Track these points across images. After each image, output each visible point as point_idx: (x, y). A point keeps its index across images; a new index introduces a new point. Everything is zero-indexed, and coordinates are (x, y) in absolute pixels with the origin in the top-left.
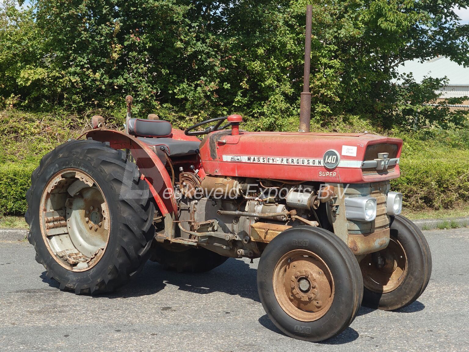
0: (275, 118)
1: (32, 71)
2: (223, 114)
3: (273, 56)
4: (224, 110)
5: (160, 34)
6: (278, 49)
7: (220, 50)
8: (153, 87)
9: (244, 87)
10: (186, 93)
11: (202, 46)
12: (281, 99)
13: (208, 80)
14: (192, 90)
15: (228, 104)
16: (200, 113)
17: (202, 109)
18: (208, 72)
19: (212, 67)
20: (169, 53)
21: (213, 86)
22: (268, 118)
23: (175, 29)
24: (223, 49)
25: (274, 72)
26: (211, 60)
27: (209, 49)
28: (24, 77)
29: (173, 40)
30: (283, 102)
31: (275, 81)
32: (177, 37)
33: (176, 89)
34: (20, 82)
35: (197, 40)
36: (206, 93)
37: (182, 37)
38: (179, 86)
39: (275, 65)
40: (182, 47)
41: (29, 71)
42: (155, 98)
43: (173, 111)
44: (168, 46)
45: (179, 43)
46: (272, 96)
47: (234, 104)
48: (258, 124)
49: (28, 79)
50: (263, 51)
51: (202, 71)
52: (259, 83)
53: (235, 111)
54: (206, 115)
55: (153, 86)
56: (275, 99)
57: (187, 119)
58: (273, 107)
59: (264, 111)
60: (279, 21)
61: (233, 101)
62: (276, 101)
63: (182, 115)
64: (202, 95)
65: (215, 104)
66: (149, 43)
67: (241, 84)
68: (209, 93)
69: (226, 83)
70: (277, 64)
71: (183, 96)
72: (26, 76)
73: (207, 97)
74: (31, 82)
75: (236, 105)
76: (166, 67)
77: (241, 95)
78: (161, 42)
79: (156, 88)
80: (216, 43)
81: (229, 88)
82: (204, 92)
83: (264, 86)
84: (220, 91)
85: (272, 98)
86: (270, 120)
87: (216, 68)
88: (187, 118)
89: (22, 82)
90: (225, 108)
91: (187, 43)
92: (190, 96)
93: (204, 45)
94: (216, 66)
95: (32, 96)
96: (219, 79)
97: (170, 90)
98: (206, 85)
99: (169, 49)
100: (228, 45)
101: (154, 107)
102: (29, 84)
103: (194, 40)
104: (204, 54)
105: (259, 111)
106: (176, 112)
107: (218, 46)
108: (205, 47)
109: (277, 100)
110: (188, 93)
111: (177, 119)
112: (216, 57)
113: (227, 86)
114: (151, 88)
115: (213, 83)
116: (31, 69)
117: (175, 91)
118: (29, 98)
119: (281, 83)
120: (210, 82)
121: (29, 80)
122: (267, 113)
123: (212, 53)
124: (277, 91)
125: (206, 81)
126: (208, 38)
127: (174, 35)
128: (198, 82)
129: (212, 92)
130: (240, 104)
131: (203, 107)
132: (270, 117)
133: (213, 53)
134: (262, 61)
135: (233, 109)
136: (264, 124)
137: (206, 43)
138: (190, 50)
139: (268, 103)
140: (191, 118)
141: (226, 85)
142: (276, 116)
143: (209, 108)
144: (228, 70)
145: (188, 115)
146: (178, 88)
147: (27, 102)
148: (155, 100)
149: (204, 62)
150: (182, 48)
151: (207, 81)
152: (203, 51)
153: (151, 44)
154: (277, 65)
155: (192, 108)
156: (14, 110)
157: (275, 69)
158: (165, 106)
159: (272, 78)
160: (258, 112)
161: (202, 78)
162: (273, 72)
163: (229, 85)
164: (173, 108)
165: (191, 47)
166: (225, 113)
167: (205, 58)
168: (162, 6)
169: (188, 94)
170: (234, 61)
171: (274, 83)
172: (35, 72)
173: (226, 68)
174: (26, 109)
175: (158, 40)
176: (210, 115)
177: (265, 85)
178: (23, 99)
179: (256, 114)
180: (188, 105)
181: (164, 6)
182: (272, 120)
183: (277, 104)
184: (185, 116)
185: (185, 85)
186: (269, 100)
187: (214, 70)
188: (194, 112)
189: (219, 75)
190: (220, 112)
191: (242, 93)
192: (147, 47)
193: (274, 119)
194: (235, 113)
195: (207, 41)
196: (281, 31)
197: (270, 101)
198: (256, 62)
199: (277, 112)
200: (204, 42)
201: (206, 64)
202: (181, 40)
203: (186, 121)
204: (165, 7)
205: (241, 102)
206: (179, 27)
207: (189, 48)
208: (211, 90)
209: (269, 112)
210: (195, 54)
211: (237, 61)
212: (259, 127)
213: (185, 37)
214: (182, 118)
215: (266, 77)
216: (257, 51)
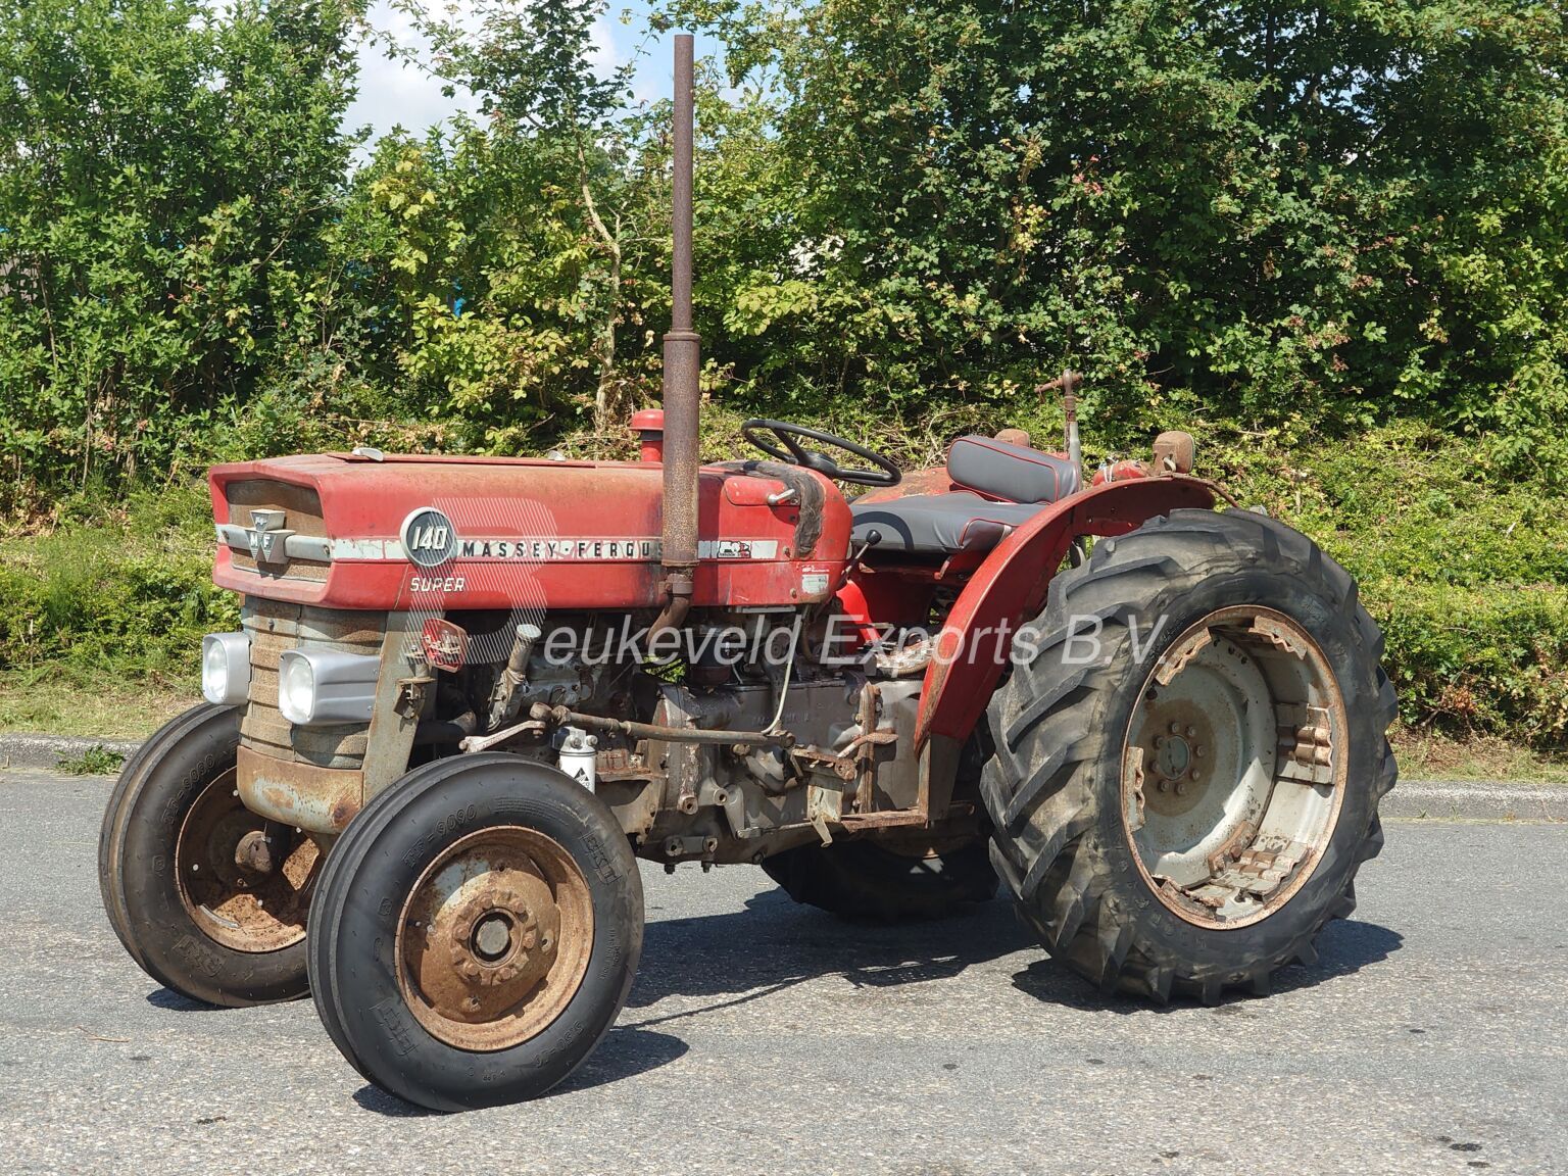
0: (1534, 438)
1: (773, 291)
2: (1360, 422)
3: (1529, 238)
4: (1364, 410)
5: (1167, 171)
6: (1548, 214)
7: (1354, 218)
8: (1139, 337)
9: (1431, 336)
10: (1242, 358)
11: (1297, 205)
12: (1555, 375)
13: (1316, 316)
14: (1261, 347)
15: (1379, 390)
16: (1289, 419)
17: (1293, 407)
18: (1318, 290)
19: (1329, 273)
20: (1192, 230)
21: (1332, 333)
22: (1511, 438)
23: (1215, 154)
24: (1367, 217)
25: (1534, 288)
26: (1328, 250)
27: (1322, 218)
28: (747, 309)
29: (1206, 189)
30: (1560, 386)
31: (1535, 319)
32: (1219, 179)
33: (1213, 343)
34: (733, 323)
35: (1283, 189)
36: (1308, 357)
37: (1237, 182)
38: (1222, 335)
39: (1538, 267)
40: (1236, 210)
41: (763, 291)
42: (1144, 372)
43: (1198, 413)
44: (1189, 210)
45: (1226, 198)
46: (1525, 368)
47: (1396, 392)
48: (1477, 457)
49: (759, 315)
50: (1497, 222)
51: (1298, 286)
52: (1483, 324)
53: (1400, 416)
54: (1308, 427)
55: (1138, 333)
56: (1535, 374)
57: (1245, 438)
58: (1526, 403)
59: (1498, 413)
60: (1553, 124)
61: (1395, 383)
62: (1536, 381)
63: (1231, 425)
64: (1295, 362)
65: (1336, 393)
66: (1130, 199)
67: (1422, 326)
68: (1316, 358)
69: (1374, 324)
70: (1544, 261)
71: (1234, 366)
72: (755, 306)
73: (1310, 369)
74: (767, 322)
75: (1405, 395)
76: (1181, 274)
77: (1422, 362)
78: (1168, 195)
79: (1147, 341)
80: (1343, 197)
81: (1384, 340)
82: (1302, 353)
83: (1497, 334)
84: (1352, 350)
85: (1524, 373)
86: (1518, 445)
87: (1343, 277)
88: (1247, 436)
89: (740, 325)
90: (1367, 404)
91: (1251, 200)
92: (1256, 367)
93: (1304, 203)
94: (1341, 268)
95: (769, 366)
96: (1350, 313)
97: (1191, 347)
98: (1308, 332)
99: (1193, 219)
100: (1383, 203)
101: (1139, 400)
102: (763, 327)
103: (1271, 189)
104: (1305, 232)
105: (1481, 414)
106: (1211, 418)
107: (1350, 207)
108: (1309, 211)
109: (1541, 379)
110: (1249, 357)
111: (1212, 438)
112: (1343, 242)
113: (1375, 333)
114: (1133, 341)
115: (1330, 324)
116: (765, 282)
117: (1210, 349)
118: (760, 374)
119: (1556, 325)
120: (1323, 320)
121: (764, 316)
122: (1510, 422)
123: (1330, 228)
124: (1541, 351)
125: (1309, 317)
126: (1319, 180)
127: (1213, 174)
128: (1285, 323)
129: (1327, 354)
130: (1418, 392)
131: (1296, 400)
132: (1516, 435)
133: (1335, 229)
134: (1492, 254)
135: (1392, 407)
136: (1498, 457)
137: (1313, 197)
138: (1260, 221)
139: (1512, 390)
140: (1259, 435)
141: (1372, 330)
142: (1536, 432)
143: (1315, 405)
144: (1380, 284)
145: (1248, 425)
146: (1219, 341)
147: (752, 383)
148: (1145, 379)
149: (1305, 257)
150: (1234, 215)
151: (1312, 319)
152: (1302, 222)
153: (1137, 204)
154: (1543, 266)
155: (1262, 404)
156: (714, 407)
157: (1534, 280)
158: (1175, 396)
159: (1525, 308)
160: (1476, 418)
161: (1295, 308)
162: (1529, 290)
163: (1382, 331)
164: (1200, 405)
165: (1264, 210)
166: (1368, 420)
167: (1307, 246)
168: (1177, 86)
169: (1251, 361)
170: (1400, 253)
171: (1533, 323)
172: (779, 293)
173: (1375, 274)
174: (751, 402)
175: (1163, 190)
176: (1318, 426)
177: (1500, 329)
178: (741, 374)
179: (1469, 423)
180: (1249, 396)
181: (1185, 83)
182: (1524, 443)
183: (1540, 392)
184: (1238, 428)
185: (1239, 332)
186: (1515, 378)
187: (1337, 282)
188: (1266, 417)
189: (1353, 300)
190: (1351, 418)
191: (1422, 356)
192: (1125, 214)
193: (1530, 441)
194: (1401, 421)
195: (1317, 190)
196: (1558, 155)
197: (1517, 384)
198: (1472, 257)
199: (1538, 417)
200: (1304, 192)
201: (1310, 263)
202: (1233, 190)
203: (1243, 446)
204: (1186, 87)
205: (1420, 385)
206: (1225, 149)
207: (1257, 217)
208: (1325, 346)
209: (1513, 417)
210: (1277, 232)
211: (1410, 253)
212: (1480, 467)
213: (1243, 180)
214: (1228, 437)
215: (1505, 306)
216: (1478, 221)
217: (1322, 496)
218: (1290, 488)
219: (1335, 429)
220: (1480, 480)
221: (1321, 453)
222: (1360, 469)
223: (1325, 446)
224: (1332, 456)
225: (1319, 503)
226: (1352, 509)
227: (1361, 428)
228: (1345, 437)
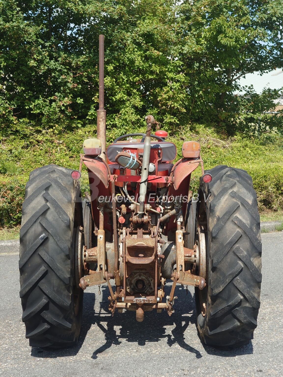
0: (126, 129)
2: (77, 126)
3: (122, 73)
4: (79, 123)
5: (14, 54)
6: (128, 66)
7: (71, 67)
8: (11, 103)
9: (96, 101)
10: (41, 108)
11: (54, 64)
12: (132, 111)
13: (62, 96)
14: (47, 106)
15: (82, 117)
16: (55, 126)
17: (57, 123)
18: (62, 88)
19: (65, 83)
20: (23, 71)
21: (67, 101)
22: (119, 129)
23: (29, 48)
24: (74, 67)
25: (124, 87)
26: (63, 77)
27: (62, 67)
29: (27, 59)
30: (133, 114)
31: (125, 95)
32: (31, 56)
33: (32, 104)
35: (51, 59)
36: (61, 108)
37: (35, 56)
38: (34, 102)
39: (125, 81)
40: (35, 65)
42: (12, 114)
43: (30, 125)
44: (23, 65)
45: (32, 61)
46: (123, 109)
47: (87, 117)
48: (111, 135)
50: (112, 68)
51: (57, 87)
52: (110, 98)
53: (89, 124)
54: (61, 128)
55: (10, 102)
56: (126, 111)
57: (43, 132)
58: (123, 120)
59: (116, 123)
60: (128, 40)
61: (87, 115)
62: (126, 113)
63: (39, 128)
64: (57, 110)
65: (71, 118)
66: (3, 62)
67: (93, 98)
68: (63, 108)
69: (79, 98)
70: (126, 79)
71: (38, 111)
73: (62, 112)
75: (90, 118)
76: (22, 84)
77: (94, 109)
78: (15, 61)
79: (13, 104)
80: (67, 61)
81: (82, 103)
82: (59, 107)
83: (115, 100)
84: (74, 106)
85: (123, 111)
86: (121, 132)
87: (68, 84)
88: (44, 132)
90: (79, 121)
91: (40, 62)
92: (46, 111)
93: (57, 63)
94: (68, 82)
96: (71, 95)
97: (26, 106)
98: (60, 101)
99: (24, 68)
100: (79, 63)
101: (11, 122)
103: (47, 59)
104: (58, 71)
105: (112, 123)
106: (33, 126)
107: (70, 64)
108: (58, 65)
109: (127, 112)
110: (43, 108)
111: (34, 132)
112: (68, 74)
113: (80, 101)
114: (9, 104)
115: (66, 98)
117: (31, 106)
119: (131, 97)
120: (64, 97)
122: (118, 125)
123: (64, 70)
124: (127, 105)
125: (60, 96)
126: (60, 56)
127: (28, 54)
128: (52, 98)
129: (66, 107)
130: (94, 117)
131: (58, 121)
132: (121, 129)
133: (66, 70)
134: (113, 77)
135: (87, 122)
136: (116, 135)
137: (59, 61)
138: (43, 69)
139: (119, 116)
140: (47, 131)
141: (79, 100)
142: (126, 128)
143: (64, 122)
144: (80, 86)
145: (44, 128)
146: (33, 104)
148: (12, 116)
149: (58, 79)
150: (34, 67)
151: (61, 97)
152: (56, 69)
153: (5, 63)
154: (126, 81)
155: (48, 122)
157: (124, 85)
158: (21, 121)
159: (121, 92)
160: (110, 124)
161: (56, 94)
162: (123, 87)
163: (82, 100)
164: (30, 122)
165: (45, 65)
166: (80, 126)
167: (58, 75)
168: (13, 27)
169: (44, 110)
170: (85, 77)
171: (124, 97)
173: (78, 84)
175: (13, 59)
176: (65, 128)
177: (116, 99)
179: (108, 125)
180: (44, 120)
181: (15, 26)
182: (123, 131)
183: (127, 116)
184: (41, 129)
185: (40, 101)
186: (120, 112)
187: (67, 86)
188: (49, 126)
189: (72, 91)
190: (74, 125)
191: (94, 107)
192: (2, 66)
193: (125, 130)
194: (89, 126)
195: (60, 59)
196: (130, 49)
197: (121, 114)
198: (106, 78)
199: (128, 123)
200: (56, 60)
201: (59, 81)
202: (34, 59)
203: (43, 134)
204: (15, 28)
205: (94, 115)
206: (31, 47)
207: (42, 67)
208: (65, 105)
209: (120, 124)
210: (50, 71)
211: (89, 77)
212: (112, 138)
213: (37, 56)
214: (39, 132)
215: (116, 92)
216: (107, 68)
217: (65, 148)
218: (57, 146)
219: (70, 129)
220: (111, 142)
221: (66, 136)
222: (77, 140)
223: (67, 133)
224: (69, 136)
225: (65, 151)
226: (74, 152)
227: (77, 128)
228: (73, 131)
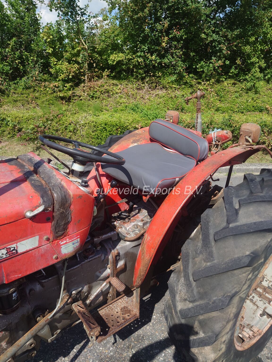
1: (117, 55)
5: (192, 29)
7: (227, 39)
8: (184, 64)
9: (238, 63)
10: (203, 68)
13: (217, 59)
14: (207, 66)
15: (227, 73)
16: (211, 80)
18: (218, 54)
19: (221, 50)
20: (196, 42)
21: (220, 63)
22: (250, 83)
24: (230, 38)
26: (221, 46)
27: (221, 39)
28: (112, 59)
29: (200, 33)
32: (202, 31)
33: (198, 65)
34: (110, 62)
36: (215, 67)
37: (206, 31)
38: (200, 63)
39: (259, 49)
40: (205, 37)
41: (115, 56)
43: (194, 79)
45: (203, 35)
47: (229, 74)
48: (243, 86)
49: (114, 61)
51: (214, 53)
52: (247, 61)
53: (229, 78)
57: (202, 83)
59: (247, 78)
61: (229, 72)
62: (256, 72)
63: (200, 81)
64: (212, 69)
65: (219, 74)
67: (236, 61)
70: (260, 47)
71: (202, 70)
72: (113, 59)
73: (215, 70)
74: (116, 62)
75: (231, 75)
76: (193, 51)
78: (192, 34)
79: (186, 65)
80: (226, 34)
81: (229, 64)
84: (223, 66)
85: (254, 70)
86: (251, 84)
87: (224, 52)
89: (111, 62)
90: (224, 77)
93: (217, 36)
94: (223, 50)
95: (117, 70)
96: (224, 59)
97: (194, 66)
98: (215, 63)
99: (196, 39)
100: (233, 35)
101: (184, 77)
102: (115, 63)
103: (211, 33)
104: (217, 42)
105: (244, 78)
106: (196, 79)
107: (226, 36)
111: (196, 83)
112: (224, 44)
113: (228, 62)
115: (220, 61)
116: (116, 54)
117: (197, 66)
118: (115, 72)
120: (218, 60)
121: (115, 61)
122: (249, 80)
124: (257, 66)
125: (216, 59)
126: (221, 30)
129: (218, 67)
131: (211, 76)
133: (223, 41)
134: (251, 46)
136: (247, 87)
138: (210, 39)
140: (205, 83)
142: (254, 82)
143: (215, 77)
144: (230, 53)
145: (203, 81)
146: (199, 65)
147: (114, 74)
148: (185, 72)
152: (217, 40)
153: (186, 36)
155: (206, 77)
156: (108, 78)
157: (258, 51)
158: (191, 75)
159: (255, 57)
162: (257, 53)
163: (229, 62)
164: (194, 77)
165: (210, 37)
166: (224, 79)
167: (217, 45)
168: (197, 8)
169: (205, 69)
171: (257, 60)
172: (118, 56)
173: (229, 51)
174: (114, 78)
175: (191, 33)
176: (215, 81)
177: (250, 61)
178: (111, 72)
179: (241, 80)
180: (204, 75)
185: (202, 63)
186: (252, 71)
187: (222, 52)
188: (207, 79)
189: (225, 56)
190: (221, 79)
191: (234, 67)
192: (184, 38)
194: (229, 80)
195: (220, 33)
198: (247, 47)
199: (255, 79)
200: (218, 33)
201: (217, 48)
202: (204, 33)
203: (202, 85)
205: (234, 73)
208: (218, 65)
210: (212, 42)
211: (236, 46)
212: (243, 88)
213: (207, 31)
214: (199, 83)
215: (252, 57)
216: (250, 39)
217: (216, 95)
218: (210, 93)
219: (218, 81)
220: (244, 91)
221: (215, 86)
222: (222, 89)
223: (216, 85)
224: (218, 87)
225: (216, 96)
226: (221, 97)
227: (223, 81)
228: (219, 83)
